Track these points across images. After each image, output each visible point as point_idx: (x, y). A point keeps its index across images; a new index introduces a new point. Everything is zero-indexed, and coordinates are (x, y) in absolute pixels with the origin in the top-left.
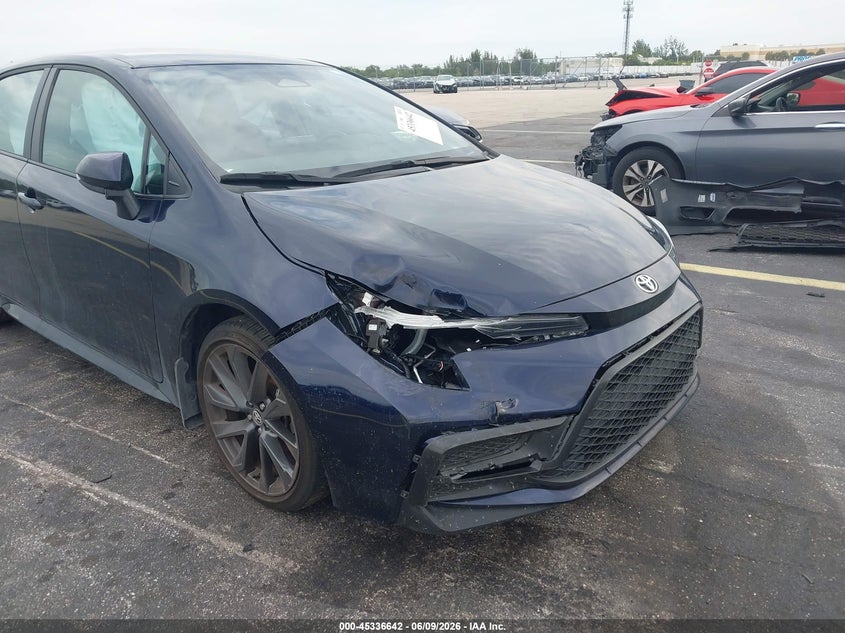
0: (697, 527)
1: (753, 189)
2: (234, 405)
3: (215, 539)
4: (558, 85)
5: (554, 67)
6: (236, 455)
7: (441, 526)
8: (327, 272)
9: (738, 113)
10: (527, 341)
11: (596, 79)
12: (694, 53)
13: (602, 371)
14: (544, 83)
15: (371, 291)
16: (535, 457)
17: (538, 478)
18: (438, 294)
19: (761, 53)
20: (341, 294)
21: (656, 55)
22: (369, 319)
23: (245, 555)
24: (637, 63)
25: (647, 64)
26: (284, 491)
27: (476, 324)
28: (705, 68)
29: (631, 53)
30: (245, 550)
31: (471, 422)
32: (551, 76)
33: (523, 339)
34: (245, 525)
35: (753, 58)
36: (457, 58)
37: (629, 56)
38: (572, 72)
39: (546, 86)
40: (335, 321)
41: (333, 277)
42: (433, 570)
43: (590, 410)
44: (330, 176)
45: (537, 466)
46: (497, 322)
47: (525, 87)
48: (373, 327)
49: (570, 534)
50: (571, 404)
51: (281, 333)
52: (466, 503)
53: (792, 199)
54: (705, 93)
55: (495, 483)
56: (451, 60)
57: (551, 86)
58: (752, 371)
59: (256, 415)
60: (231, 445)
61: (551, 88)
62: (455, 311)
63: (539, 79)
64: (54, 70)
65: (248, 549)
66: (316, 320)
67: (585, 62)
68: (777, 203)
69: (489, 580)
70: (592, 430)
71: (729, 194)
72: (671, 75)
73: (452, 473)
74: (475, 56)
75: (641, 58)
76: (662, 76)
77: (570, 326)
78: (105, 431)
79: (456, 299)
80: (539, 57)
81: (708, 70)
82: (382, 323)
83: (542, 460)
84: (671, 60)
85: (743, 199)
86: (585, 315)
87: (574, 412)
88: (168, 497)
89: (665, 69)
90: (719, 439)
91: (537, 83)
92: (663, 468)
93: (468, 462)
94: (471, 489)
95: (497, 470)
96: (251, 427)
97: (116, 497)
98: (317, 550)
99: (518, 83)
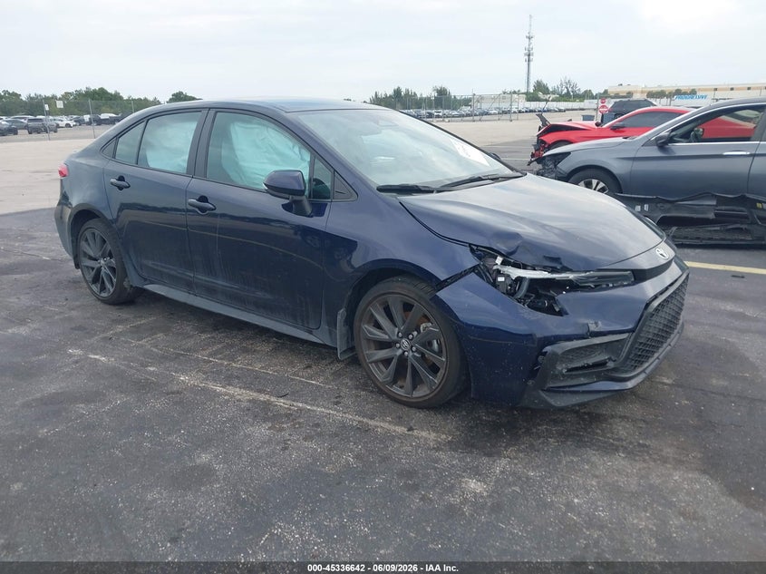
0: (701, 411)
1: (677, 201)
2: (387, 337)
3: (386, 425)
4: (475, 118)
5: (467, 102)
6: (381, 375)
7: (553, 403)
8: (470, 244)
9: (663, 144)
10: (598, 287)
11: (505, 112)
12: (586, 92)
13: (647, 305)
14: (460, 116)
15: (502, 255)
16: (610, 359)
17: (609, 374)
18: (546, 258)
19: (642, 92)
20: (480, 258)
21: (554, 93)
22: (499, 273)
23: (410, 433)
24: (538, 100)
25: (547, 101)
26: (428, 392)
27: (571, 276)
28: (600, 105)
29: (532, 91)
30: (408, 430)
31: (573, 335)
32: (466, 110)
33: (596, 286)
34: (400, 418)
35: (637, 97)
36: (381, 94)
37: (531, 93)
38: (485, 106)
39: (465, 118)
40: (479, 274)
41: (475, 248)
42: (539, 437)
43: (641, 330)
44: (438, 186)
45: (611, 365)
46: (583, 275)
47: (447, 120)
48: (501, 279)
49: (620, 417)
50: (630, 327)
51: (442, 284)
52: (567, 389)
53: (708, 208)
54: (618, 127)
55: (584, 376)
56: (376, 95)
57: (468, 118)
58: (707, 324)
59: (405, 342)
60: (378, 367)
61: (468, 121)
62: (556, 268)
63: (455, 113)
64: (212, 112)
65: (410, 429)
66: (466, 275)
67: (494, 98)
68: (695, 211)
69: (578, 441)
70: (641, 343)
71: (659, 205)
72: (568, 110)
73: (562, 368)
74: (397, 92)
75: (540, 95)
76: (560, 111)
77: (625, 278)
78: (262, 368)
79: (557, 260)
80: (452, 94)
81: (603, 107)
82: (508, 276)
83: (614, 361)
84: (566, 97)
85: (670, 209)
86: (633, 271)
87: (632, 331)
88: (337, 403)
89: (563, 105)
90: (698, 365)
91: (453, 116)
92: (666, 381)
93: (571, 361)
94: (572, 379)
95: (589, 367)
96: (400, 351)
97: (300, 405)
98: (458, 429)
99: (438, 116)
